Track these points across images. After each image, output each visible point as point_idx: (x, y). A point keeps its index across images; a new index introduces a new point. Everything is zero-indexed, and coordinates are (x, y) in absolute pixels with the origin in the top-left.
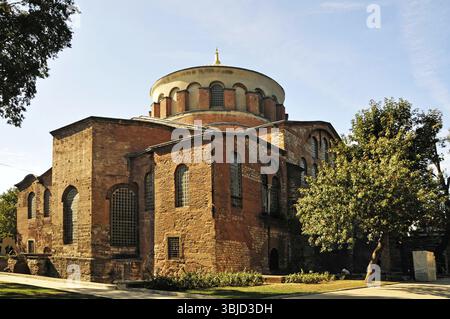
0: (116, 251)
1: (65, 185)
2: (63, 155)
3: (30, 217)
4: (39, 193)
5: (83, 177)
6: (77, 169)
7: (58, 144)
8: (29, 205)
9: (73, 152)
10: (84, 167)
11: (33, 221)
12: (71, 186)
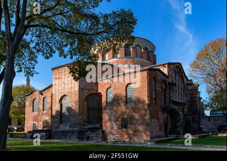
0: (90, 126)
1: (61, 95)
2: (60, 80)
3: (33, 112)
4: (40, 99)
5: (73, 90)
6: (70, 87)
7: (56, 74)
8: (33, 106)
9: (66, 78)
10: (73, 86)
11: (36, 113)
12: (65, 95)
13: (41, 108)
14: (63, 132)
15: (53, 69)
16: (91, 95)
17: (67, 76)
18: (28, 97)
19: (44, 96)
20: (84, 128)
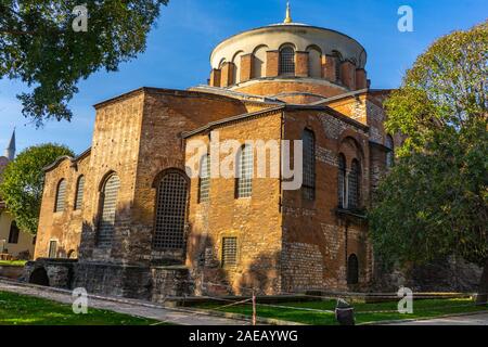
1: (105, 170)
2: (106, 133)
3: (55, 211)
4: (71, 180)
5: (127, 160)
6: (122, 150)
7: (101, 119)
8: (57, 196)
9: (118, 130)
10: (129, 148)
11: (59, 214)
12: (111, 172)
13: (71, 203)
14: (97, 266)
15: (97, 107)
16: (167, 171)
17: (120, 124)
18: (51, 173)
19: (79, 172)
20: (141, 260)
